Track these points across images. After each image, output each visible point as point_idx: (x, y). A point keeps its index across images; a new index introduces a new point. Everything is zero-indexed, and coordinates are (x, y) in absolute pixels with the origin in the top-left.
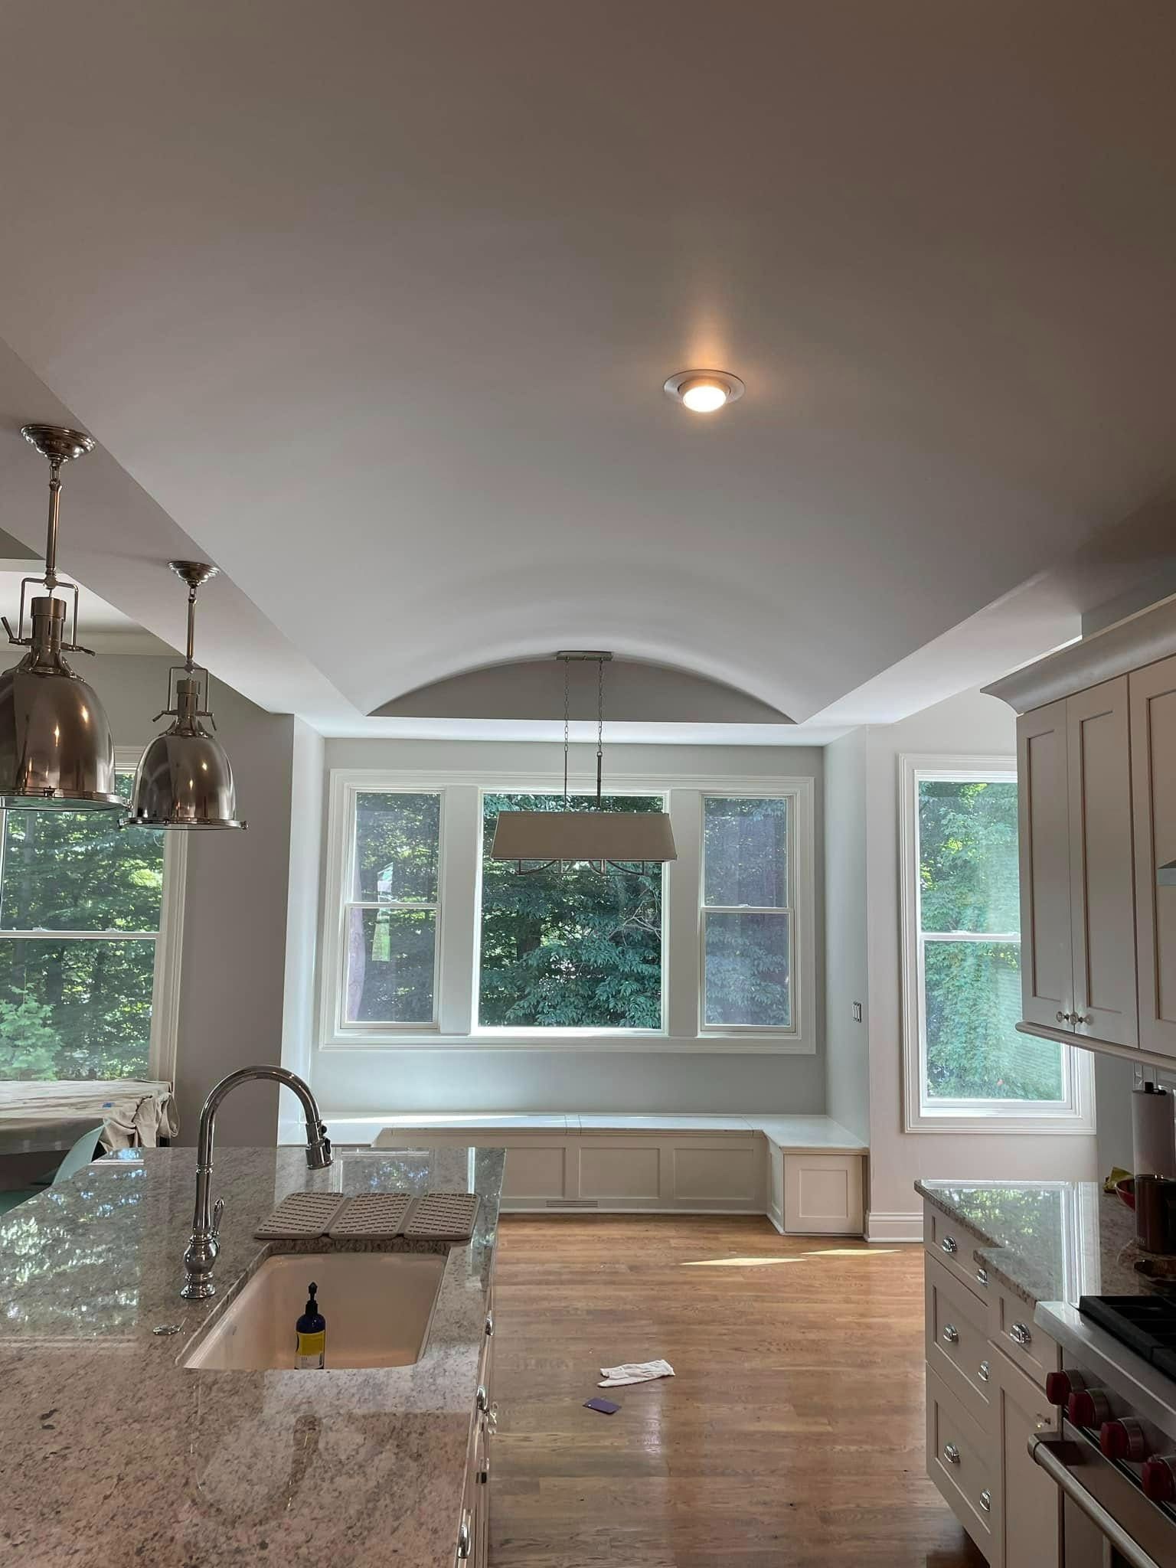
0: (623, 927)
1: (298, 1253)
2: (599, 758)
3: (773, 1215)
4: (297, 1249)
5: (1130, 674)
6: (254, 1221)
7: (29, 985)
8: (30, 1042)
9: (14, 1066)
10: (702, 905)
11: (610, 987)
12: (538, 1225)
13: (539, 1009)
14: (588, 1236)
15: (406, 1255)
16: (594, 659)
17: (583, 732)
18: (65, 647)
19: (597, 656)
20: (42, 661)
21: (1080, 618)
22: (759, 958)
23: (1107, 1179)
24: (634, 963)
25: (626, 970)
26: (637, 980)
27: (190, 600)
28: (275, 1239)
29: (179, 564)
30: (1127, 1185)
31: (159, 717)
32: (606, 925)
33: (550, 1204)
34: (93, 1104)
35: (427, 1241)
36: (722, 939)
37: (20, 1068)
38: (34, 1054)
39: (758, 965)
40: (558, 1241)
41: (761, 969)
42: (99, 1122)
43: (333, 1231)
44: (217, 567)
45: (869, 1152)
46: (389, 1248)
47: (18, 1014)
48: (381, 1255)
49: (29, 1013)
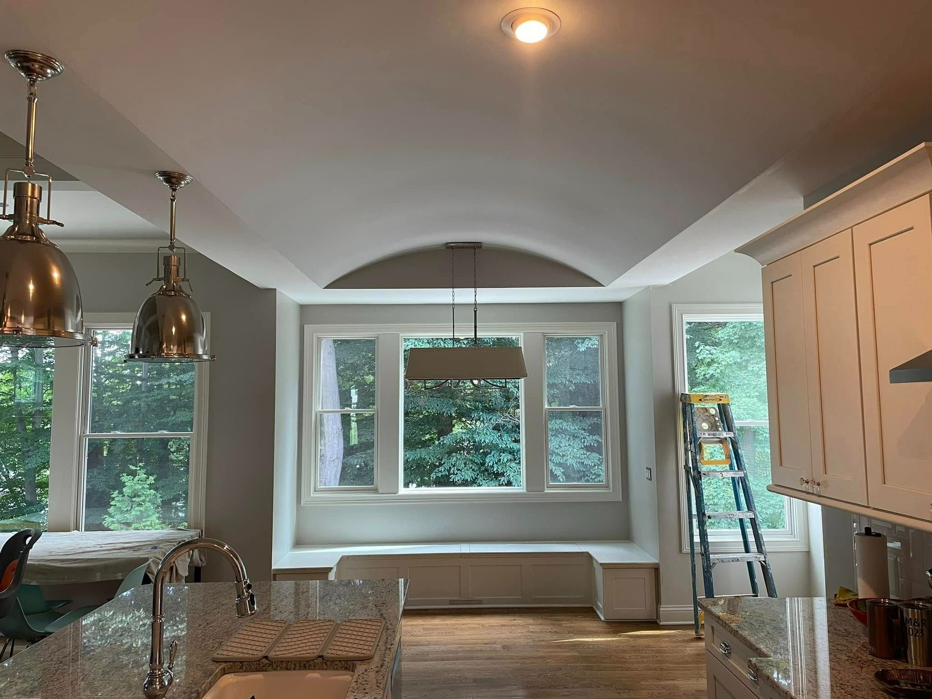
0: (500, 421)
1: (245, 671)
2: (475, 312)
3: (597, 607)
4: (244, 668)
5: (853, 228)
6: (217, 645)
7: (141, 464)
8: (141, 499)
9: (132, 513)
10: (546, 406)
11: (494, 457)
12: (444, 617)
13: (452, 471)
14: (476, 624)
15: (324, 672)
16: (471, 247)
17: (464, 296)
18: (43, 221)
19: (472, 245)
20: (21, 231)
21: (802, 198)
22: (584, 438)
23: (836, 595)
24: (508, 442)
25: (503, 446)
26: (510, 453)
27: (172, 200)
28: (227, 662)
29: (163, 174)
30: (856, 603)
31: (150, 283)
32: (491, 419)
33: (452, 602)
34: (144, 548)
35: (340, 661)
36: (561, 426)
37: (136, 515)
38: (144, 507)
39: (584, 442)
40: (457, 628)
41: (585, 444)
42: (147, 559)
43: (272, 654)
44: (191, 176)
45: (659, 566)
46: (312, 667)
47: (134, 482)
48: (307, 671)
49: (141, 481)
